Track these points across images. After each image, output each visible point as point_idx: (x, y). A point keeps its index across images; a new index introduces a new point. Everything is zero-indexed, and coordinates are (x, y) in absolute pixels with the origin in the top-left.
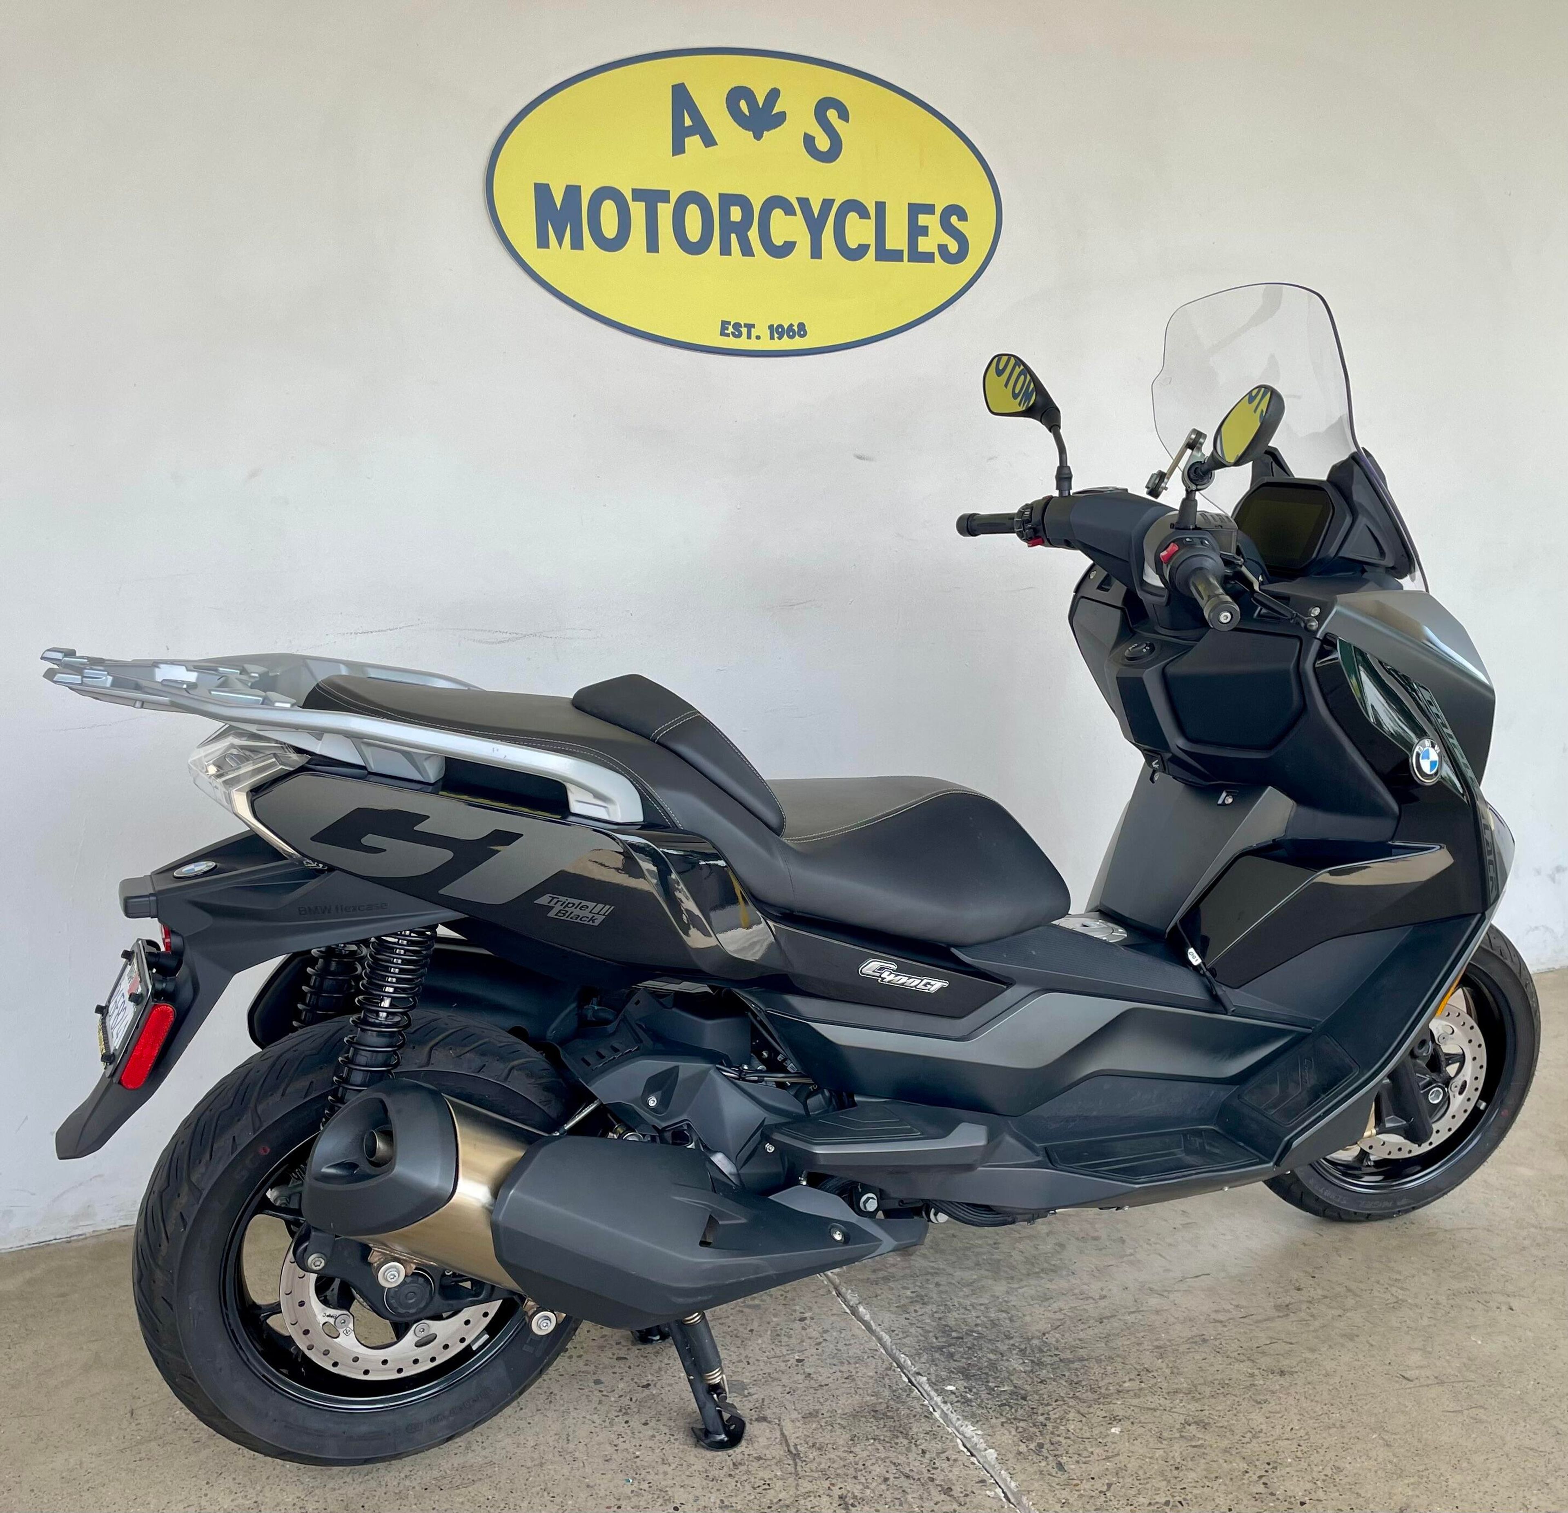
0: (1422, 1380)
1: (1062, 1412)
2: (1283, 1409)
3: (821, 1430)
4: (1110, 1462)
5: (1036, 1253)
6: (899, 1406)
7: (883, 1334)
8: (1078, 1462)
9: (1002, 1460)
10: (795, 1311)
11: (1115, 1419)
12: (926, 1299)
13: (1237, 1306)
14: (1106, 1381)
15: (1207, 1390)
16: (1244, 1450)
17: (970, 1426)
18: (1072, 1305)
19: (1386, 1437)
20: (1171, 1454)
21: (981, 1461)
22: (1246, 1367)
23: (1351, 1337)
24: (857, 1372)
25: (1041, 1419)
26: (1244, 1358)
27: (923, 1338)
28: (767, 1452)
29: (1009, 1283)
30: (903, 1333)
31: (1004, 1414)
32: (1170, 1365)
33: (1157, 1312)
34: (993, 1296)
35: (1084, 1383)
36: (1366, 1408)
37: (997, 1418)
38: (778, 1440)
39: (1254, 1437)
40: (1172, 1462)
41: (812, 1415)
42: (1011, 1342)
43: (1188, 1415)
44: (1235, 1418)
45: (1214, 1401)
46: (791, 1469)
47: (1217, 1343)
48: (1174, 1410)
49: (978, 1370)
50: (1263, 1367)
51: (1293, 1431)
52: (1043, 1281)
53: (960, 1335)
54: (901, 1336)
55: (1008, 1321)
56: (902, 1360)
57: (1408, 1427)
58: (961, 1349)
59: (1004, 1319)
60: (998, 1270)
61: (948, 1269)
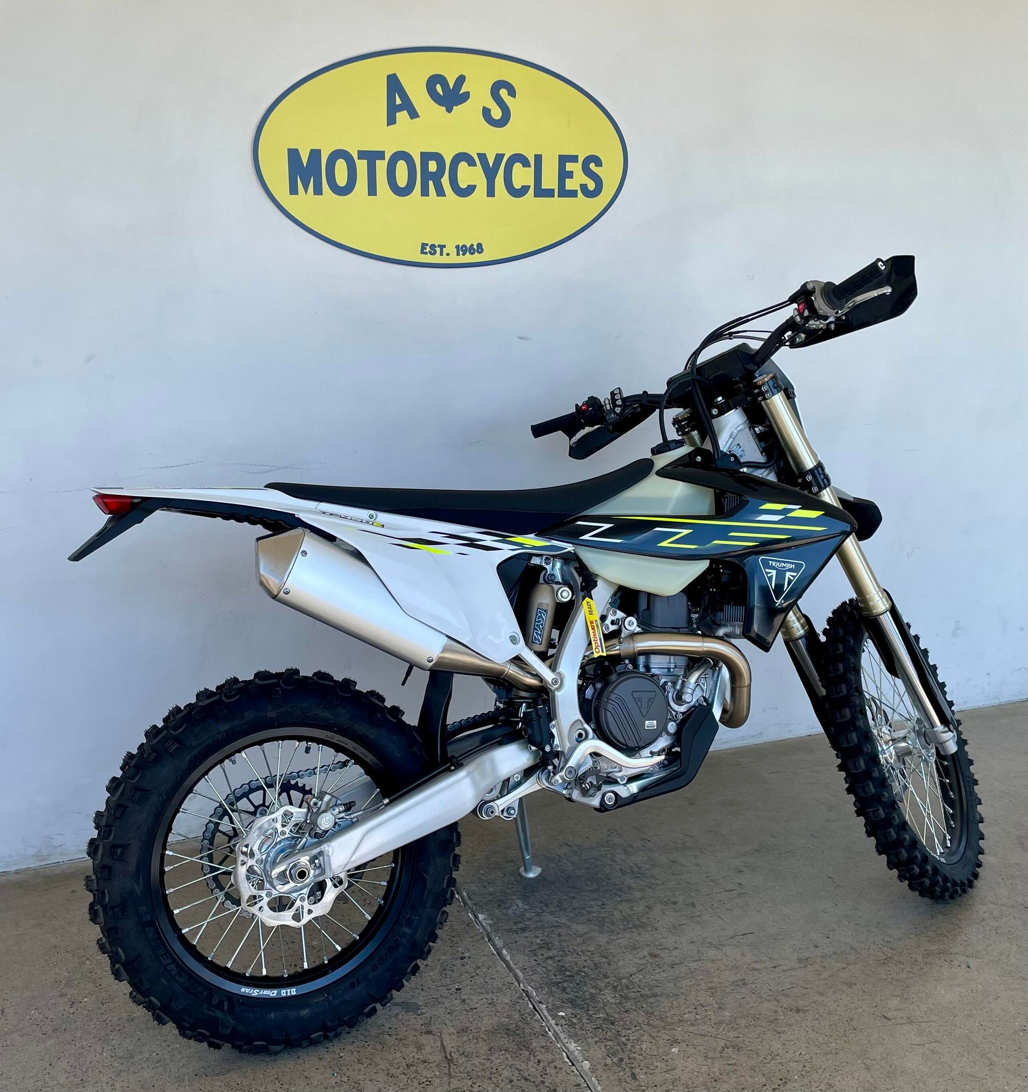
0: (898, 1020)
1: (639, 1035)
2: (796, 1039)
3: (469, 1042)
4: (668, 1074)
5: (630, 913)
6: (525, 1026)
7: (518, 971)
8: (646, 1073)
9: (593, 1070)
10: (458, 951)
11: (675, 1042)
12: (550, 945)
13: (771, 959)
14: (672, 1013)
15: (743, 1022)
16: (764, 1068)
17: (573, 1044)
19: (868, 1062)
20: (713, 1070)
21: (579, 1069)
22: (771, 1005)
23: (850, 985)
24: (498, 1000)
25: (623, 1039)
26: (773, 998)
27: (546, 976)
28: (430, 1057)
29: (610, 936)
30: (532, 971)
31: (597, 1035)
32: (719, 1002)
33: (713, 961)
34: (598, 945)
35: (656, 1014)
36: (855, 1040)
37: (592, 1038)
38: (439, 1048)
39: (773, 1059)
40: (712, 1076)
41: (464, 1030)
42: (608, 980)
43: (728, 1041)
44: (760, 1044)
45: (747, 1030)
46: (446, 1070)
47: (754, 986)
48: (718, 1036)
49: (584, 1000)
50: (785, 1006)
51: (801, 1055)
52: (634, 935)
53: (572, 974)
54: (530, 973)
55: (606, 965)
56: (530, 991)
57: (884, 1055)
58: (572, 985)
59: (605, 963)
60: (604, 925)
61: (568, 923)
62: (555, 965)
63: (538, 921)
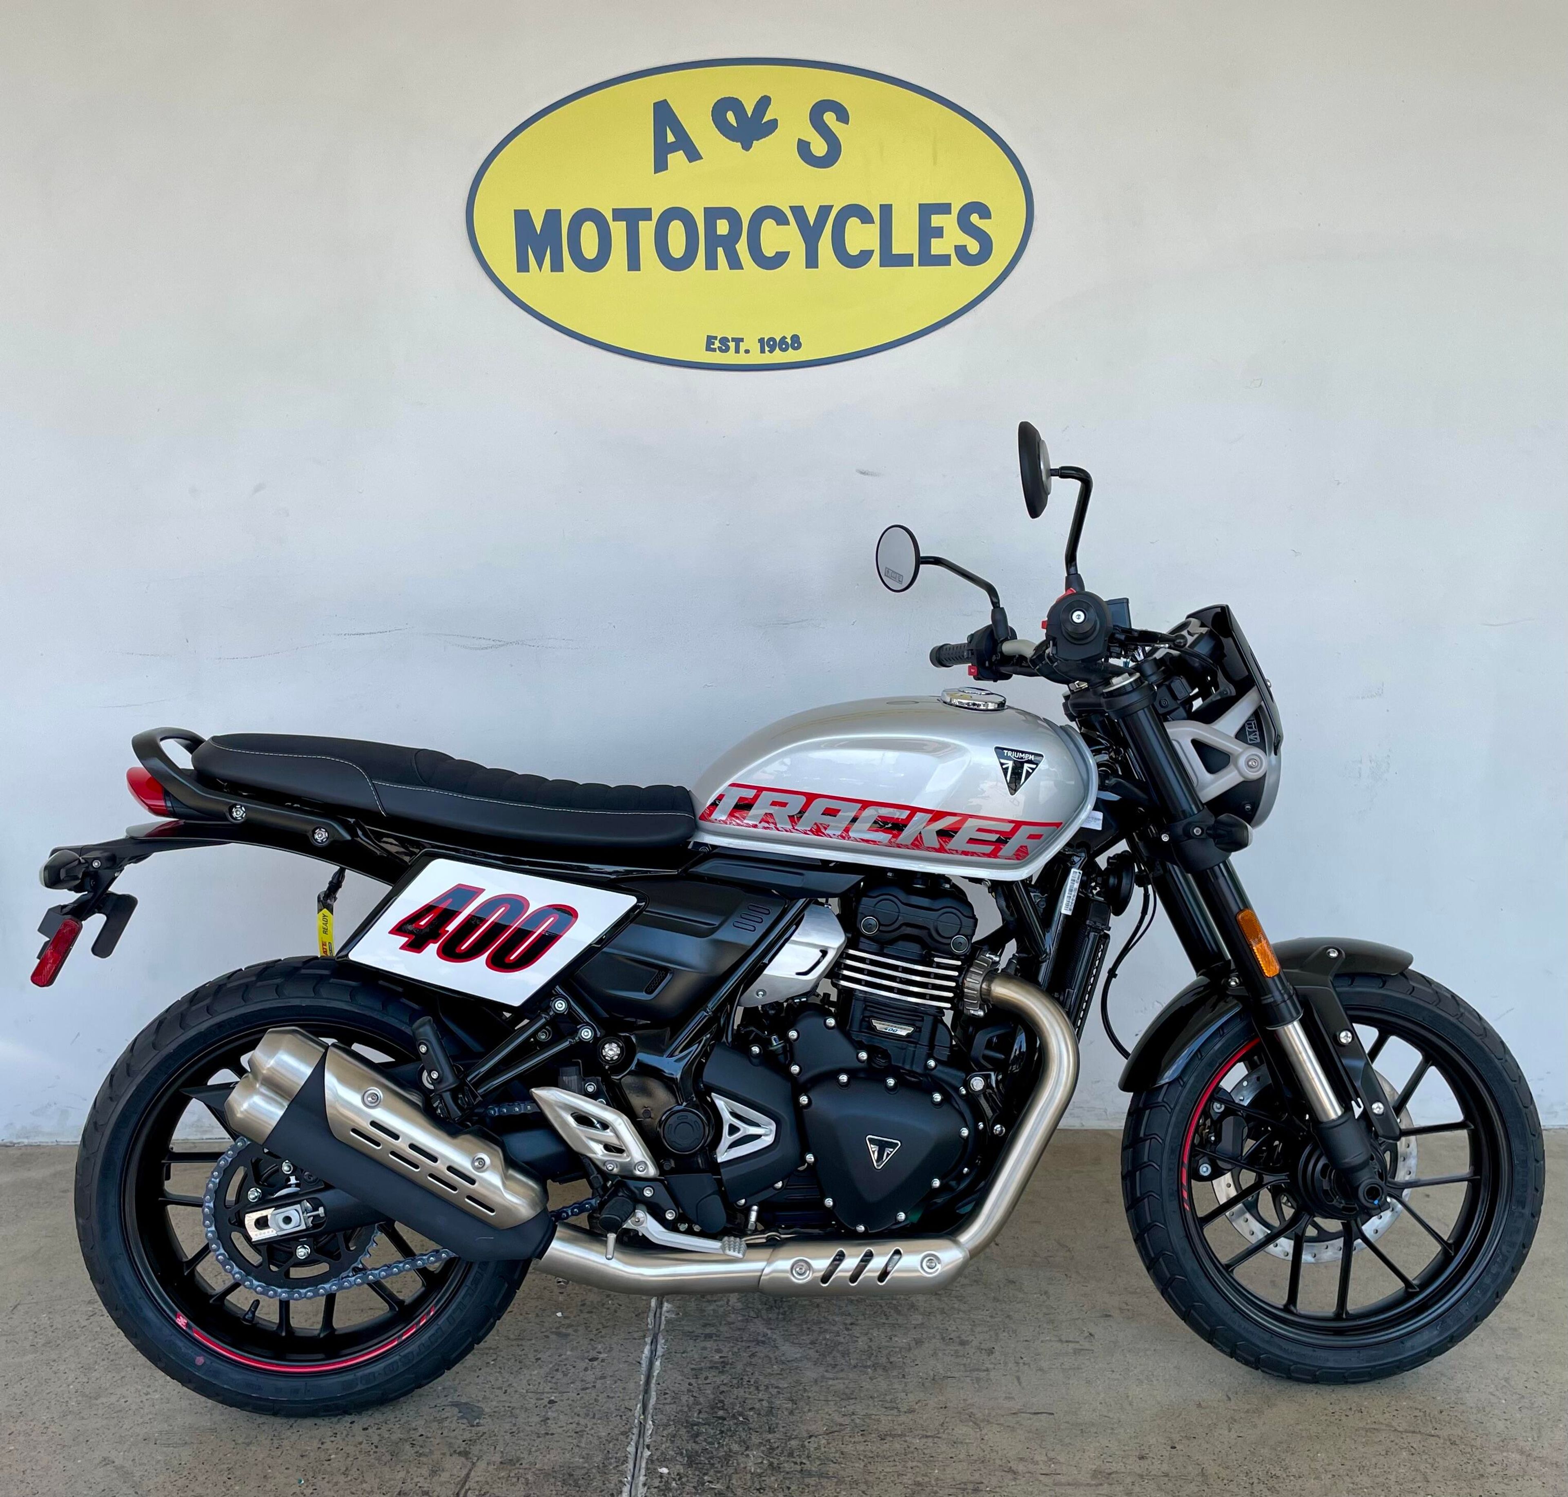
3: (504, 1480)
6: (598, 1475)
7: (653, 1394)
10: (594, 1349)
12: (728, 1367)
13: (1050, 1459)
18: (870, 1412)
24: (592, 1428)
27: (686, 1409)
28: (438, 1489)
29: (827, 1371)
30: (674, 1398)
33: (954, 1443)
34: (797, 1381)
38: (458, 1478)
41: (512, 1461)
42: (770, 1436)
49: (709, 1458)
52: (863, 1377)
53: (725, 1415)
54: (669, 1399)
55: (786, 1413)
56: (648, 1426)
58: (712, 1432)
59: (787, 1409)
60: (831, 1353)
61: (780, 1341)
62: (712, 1396)
63: (740, 1329)
